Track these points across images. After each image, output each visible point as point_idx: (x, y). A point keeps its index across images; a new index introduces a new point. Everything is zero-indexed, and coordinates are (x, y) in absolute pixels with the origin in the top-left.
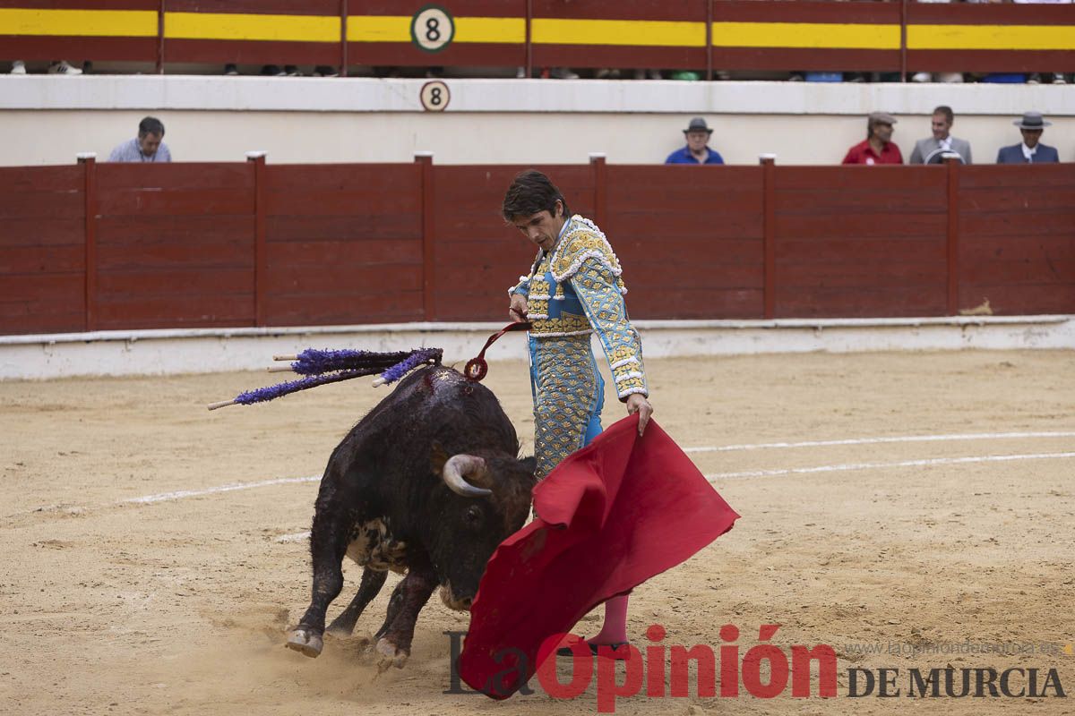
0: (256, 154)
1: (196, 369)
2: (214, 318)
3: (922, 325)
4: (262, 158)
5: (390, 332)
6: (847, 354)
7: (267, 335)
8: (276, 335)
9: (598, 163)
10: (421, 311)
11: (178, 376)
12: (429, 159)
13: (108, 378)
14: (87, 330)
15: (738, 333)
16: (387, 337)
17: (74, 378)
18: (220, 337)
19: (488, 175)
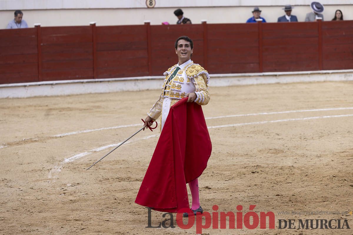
0: (93, 23)
1: (75, 93)
2: (80, 76)
3: (311, 74)
4: (95, 24)
5: (138, 80)
6: (286, 84)
7: (98, 82)
8: (101, 82)
9: (204, 23)
10: (147, 73)
11: (69, 96)
12: (149, 23)
13: (46, 97)
14: (39, 81)
15: (251, 78)
16: (137, 81)
17: (35, 97)
18: (82, 83)
19: (168, 28)
